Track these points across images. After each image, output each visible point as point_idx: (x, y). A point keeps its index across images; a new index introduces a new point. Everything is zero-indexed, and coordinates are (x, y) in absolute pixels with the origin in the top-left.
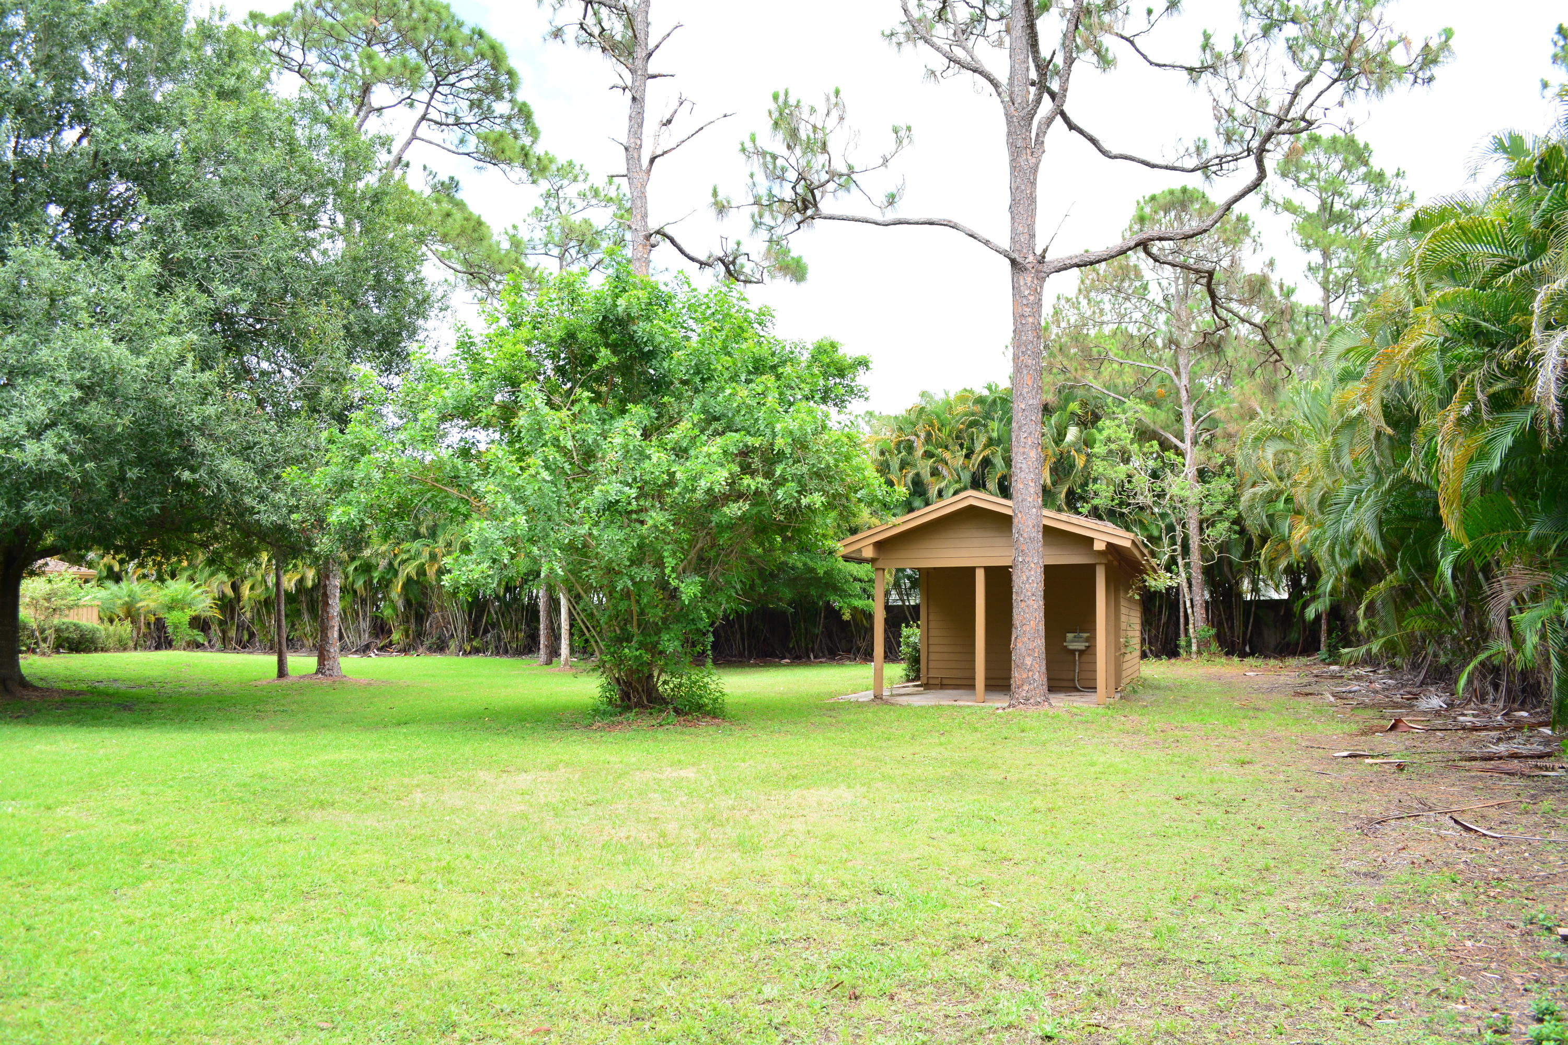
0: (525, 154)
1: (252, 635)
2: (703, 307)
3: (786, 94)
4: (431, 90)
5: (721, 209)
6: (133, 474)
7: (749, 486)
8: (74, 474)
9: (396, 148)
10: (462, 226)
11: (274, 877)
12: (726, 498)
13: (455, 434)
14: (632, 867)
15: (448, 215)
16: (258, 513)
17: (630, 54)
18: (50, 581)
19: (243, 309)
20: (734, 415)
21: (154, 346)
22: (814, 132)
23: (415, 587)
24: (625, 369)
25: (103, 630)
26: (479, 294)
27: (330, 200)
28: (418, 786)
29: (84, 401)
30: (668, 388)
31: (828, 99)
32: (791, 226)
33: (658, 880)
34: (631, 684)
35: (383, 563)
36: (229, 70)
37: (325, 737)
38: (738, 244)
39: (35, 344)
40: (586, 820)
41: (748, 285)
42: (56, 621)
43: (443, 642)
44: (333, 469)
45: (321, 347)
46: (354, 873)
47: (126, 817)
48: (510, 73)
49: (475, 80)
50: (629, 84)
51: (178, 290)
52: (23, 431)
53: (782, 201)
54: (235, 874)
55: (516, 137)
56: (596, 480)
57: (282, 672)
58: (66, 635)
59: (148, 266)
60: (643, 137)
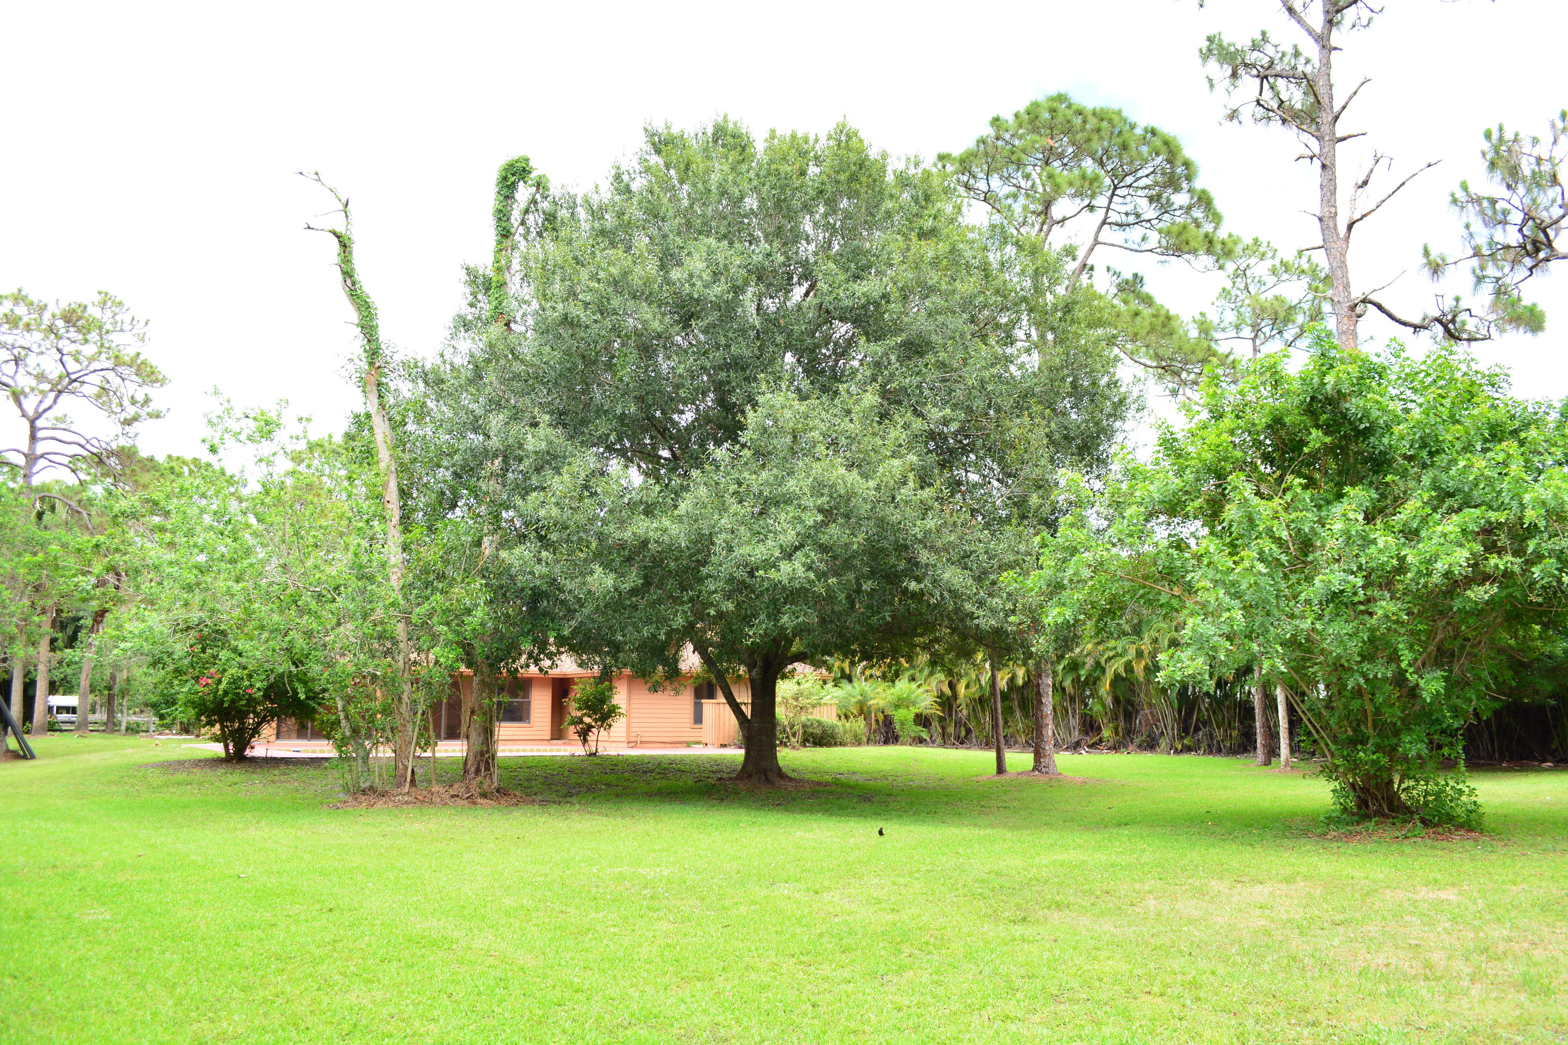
0: (1209, 241)
1: (969, 731)
2: (1422, 375)
3: (1501, 129)
4: (1109, 193)
5: (1436, 269)
6: (867, 586)
7: (1497, 566)
8: (820, 589)
9: (1081, 254)
10: (1151, 324)
11: (1023, 977)
12: (1468, 582)
13: (1160, 533)
14: (1397, 1000)
15: (1137, 314)
16: (978, 617)
17: (1313, 120)
18: (799, 684)
19: (954, 427)
20: (1471, 490)
21: (881, 470)
22: (1538, 164)
23: (1122, 684)
24: (1337, 450)
25: (841, 726)
26: (1171, 385)
27: (1025, 317)
28: (1150, 892)
29: (825, 524)
30: (1390, 465)
31: (1553, 126)
32: (1522, 272)
33: (1431, 1018)
34: (1368, 790)
35: (1090, 662)
36: (926, 212)
37: (1049, 837)
38: (1457, 300)
39: (783, 477)
40: (1336, 942)
41: (1473, 343)
42: (803, 718)
43: (1153, 739)
44: (1047, 572)
45: (1026, 456)
46: (1100, 980)
47: (883, 905)
48: (1187, 164)
49: (1151, 177)
50: (1317, 152)
51: (896, 417)
52: (777, 554)
53: (1507, 247)
54: (987, 971)
55: (1198, 226)
56: (1316, 569)
57: (1001, 769)
58: (811, 730)
59: (871, 398)
60: (1338, 204)
